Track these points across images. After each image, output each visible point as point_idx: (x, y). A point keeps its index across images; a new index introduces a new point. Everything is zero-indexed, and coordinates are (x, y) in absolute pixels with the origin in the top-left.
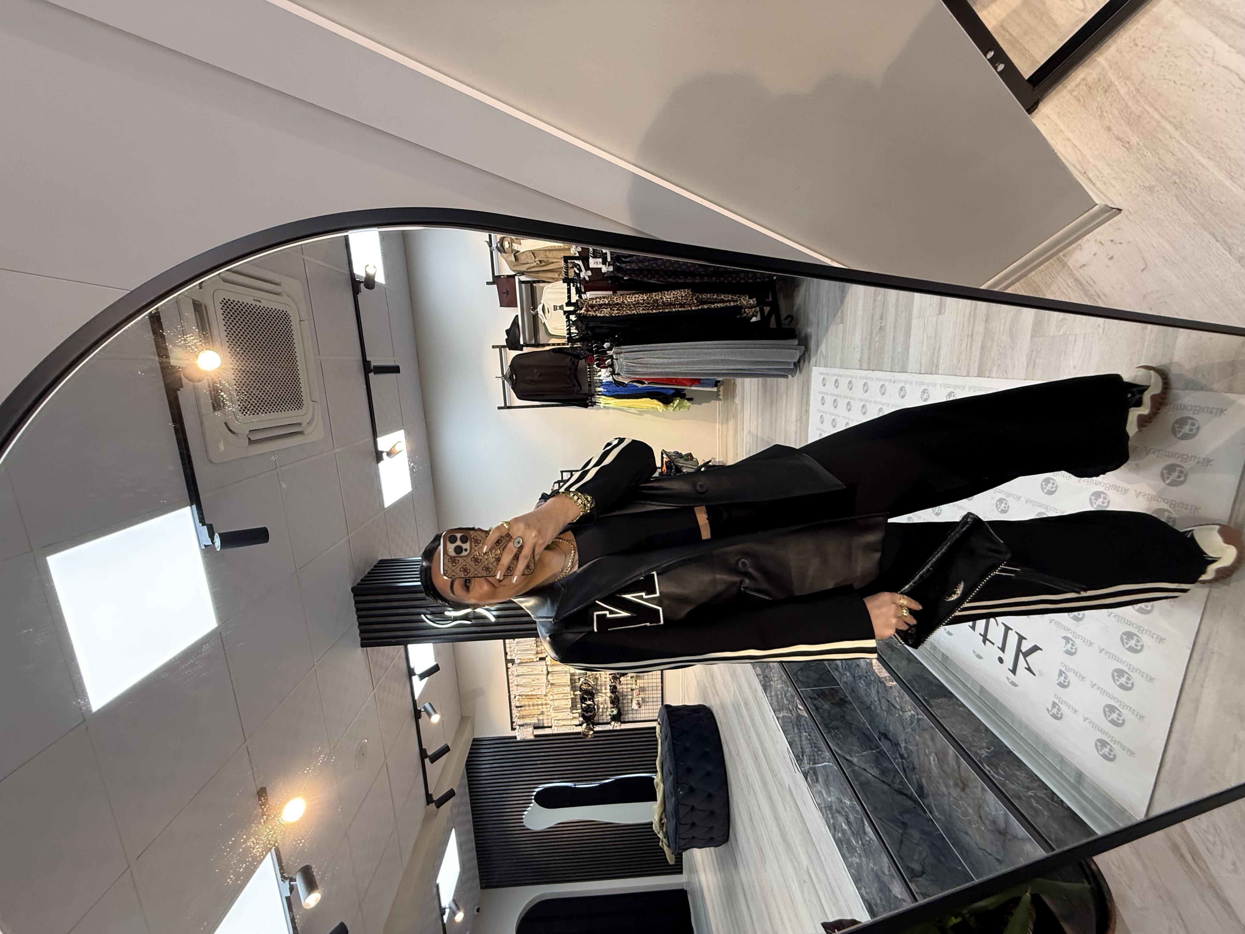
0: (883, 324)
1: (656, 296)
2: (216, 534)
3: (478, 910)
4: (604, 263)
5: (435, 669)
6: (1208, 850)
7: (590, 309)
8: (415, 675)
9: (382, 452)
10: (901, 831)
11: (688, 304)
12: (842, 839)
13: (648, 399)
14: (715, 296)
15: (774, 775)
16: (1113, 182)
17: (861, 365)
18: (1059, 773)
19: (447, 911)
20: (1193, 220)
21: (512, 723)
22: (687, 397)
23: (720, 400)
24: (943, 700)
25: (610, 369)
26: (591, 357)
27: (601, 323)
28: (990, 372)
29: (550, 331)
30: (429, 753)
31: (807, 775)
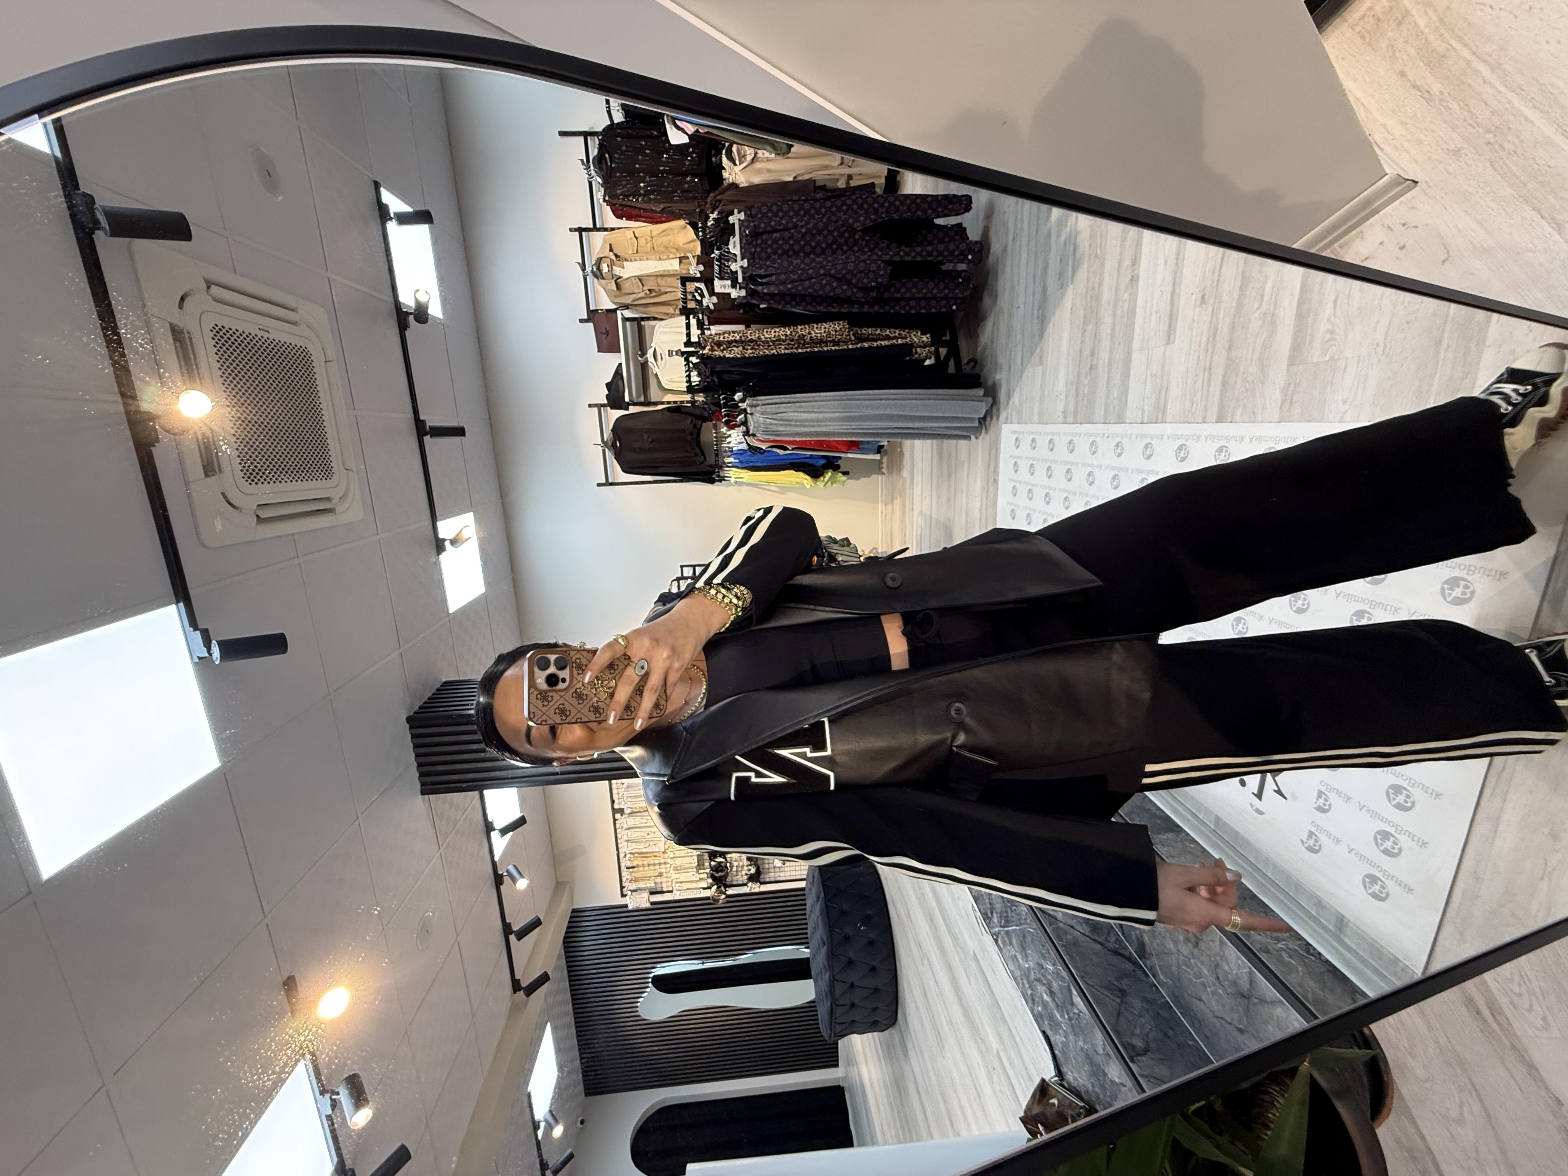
0: (1094, 362)
1: (802, 330)
2: (214, 641)
3: (582, 1122)
4: (733, 286)
5: (521, 822)
6: (1512, 1003)
7: (716, 348)
8: (494, 830)
9: (444, 540)
10: (1118, 1000)
11: (844, 342)
12: (1043, 1013)
13: (792, 472)
14: (878, 332)
15: (955, 939)
16: (1407, 145)
17: (1065, 417)
18: (1315, 919)
19: (542, 1125)
20: (1512, 191)
21: (622, 887)
22: (841, 470)
23: (883, 474)
24: (1169, 835)
25: (743, 428)
26: (717, 414)
27: (732, 366)
28: (1233, 415)
29: (663, 384)
30: (515, 928)
31: (997, 936)
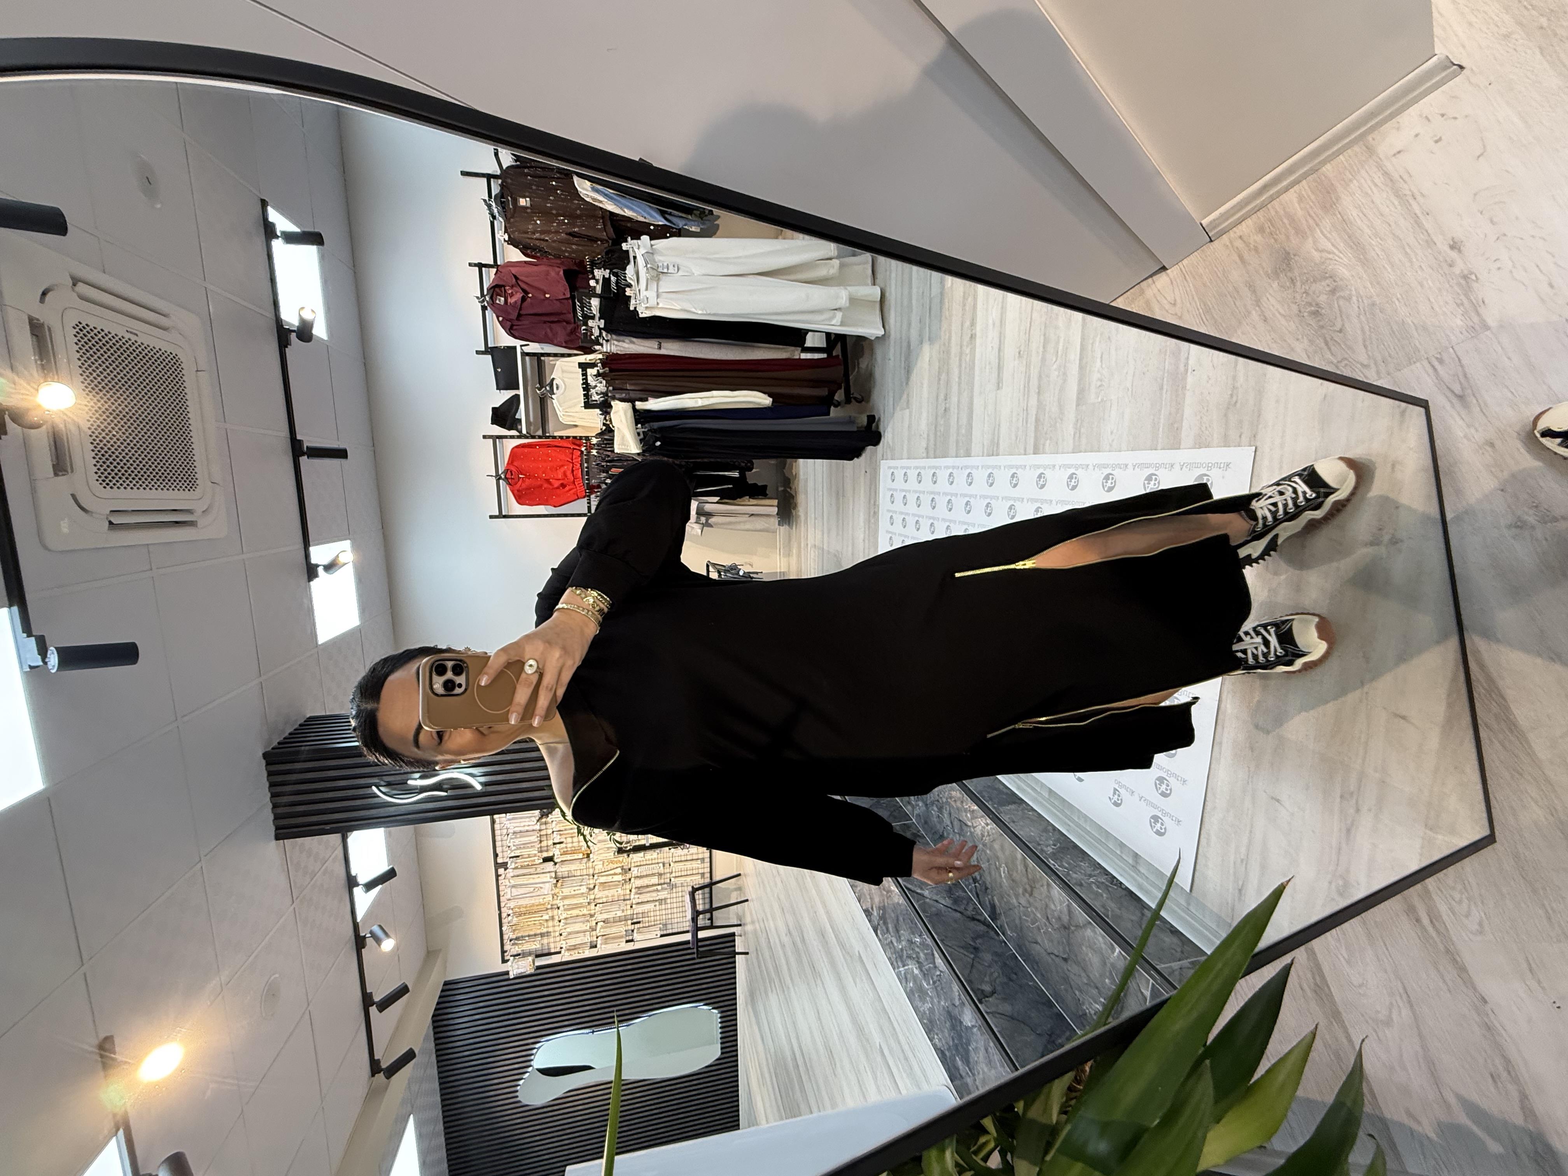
2: (52, 648)
5: (390, 874)
8: (357, 885)
9: (317, 566)
10: (972, 956)
12: (914, 987)
21: (503, 952)
30: (377, 998)
